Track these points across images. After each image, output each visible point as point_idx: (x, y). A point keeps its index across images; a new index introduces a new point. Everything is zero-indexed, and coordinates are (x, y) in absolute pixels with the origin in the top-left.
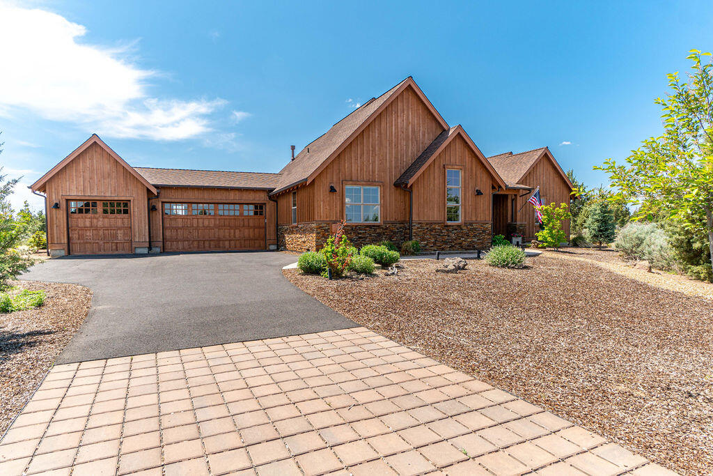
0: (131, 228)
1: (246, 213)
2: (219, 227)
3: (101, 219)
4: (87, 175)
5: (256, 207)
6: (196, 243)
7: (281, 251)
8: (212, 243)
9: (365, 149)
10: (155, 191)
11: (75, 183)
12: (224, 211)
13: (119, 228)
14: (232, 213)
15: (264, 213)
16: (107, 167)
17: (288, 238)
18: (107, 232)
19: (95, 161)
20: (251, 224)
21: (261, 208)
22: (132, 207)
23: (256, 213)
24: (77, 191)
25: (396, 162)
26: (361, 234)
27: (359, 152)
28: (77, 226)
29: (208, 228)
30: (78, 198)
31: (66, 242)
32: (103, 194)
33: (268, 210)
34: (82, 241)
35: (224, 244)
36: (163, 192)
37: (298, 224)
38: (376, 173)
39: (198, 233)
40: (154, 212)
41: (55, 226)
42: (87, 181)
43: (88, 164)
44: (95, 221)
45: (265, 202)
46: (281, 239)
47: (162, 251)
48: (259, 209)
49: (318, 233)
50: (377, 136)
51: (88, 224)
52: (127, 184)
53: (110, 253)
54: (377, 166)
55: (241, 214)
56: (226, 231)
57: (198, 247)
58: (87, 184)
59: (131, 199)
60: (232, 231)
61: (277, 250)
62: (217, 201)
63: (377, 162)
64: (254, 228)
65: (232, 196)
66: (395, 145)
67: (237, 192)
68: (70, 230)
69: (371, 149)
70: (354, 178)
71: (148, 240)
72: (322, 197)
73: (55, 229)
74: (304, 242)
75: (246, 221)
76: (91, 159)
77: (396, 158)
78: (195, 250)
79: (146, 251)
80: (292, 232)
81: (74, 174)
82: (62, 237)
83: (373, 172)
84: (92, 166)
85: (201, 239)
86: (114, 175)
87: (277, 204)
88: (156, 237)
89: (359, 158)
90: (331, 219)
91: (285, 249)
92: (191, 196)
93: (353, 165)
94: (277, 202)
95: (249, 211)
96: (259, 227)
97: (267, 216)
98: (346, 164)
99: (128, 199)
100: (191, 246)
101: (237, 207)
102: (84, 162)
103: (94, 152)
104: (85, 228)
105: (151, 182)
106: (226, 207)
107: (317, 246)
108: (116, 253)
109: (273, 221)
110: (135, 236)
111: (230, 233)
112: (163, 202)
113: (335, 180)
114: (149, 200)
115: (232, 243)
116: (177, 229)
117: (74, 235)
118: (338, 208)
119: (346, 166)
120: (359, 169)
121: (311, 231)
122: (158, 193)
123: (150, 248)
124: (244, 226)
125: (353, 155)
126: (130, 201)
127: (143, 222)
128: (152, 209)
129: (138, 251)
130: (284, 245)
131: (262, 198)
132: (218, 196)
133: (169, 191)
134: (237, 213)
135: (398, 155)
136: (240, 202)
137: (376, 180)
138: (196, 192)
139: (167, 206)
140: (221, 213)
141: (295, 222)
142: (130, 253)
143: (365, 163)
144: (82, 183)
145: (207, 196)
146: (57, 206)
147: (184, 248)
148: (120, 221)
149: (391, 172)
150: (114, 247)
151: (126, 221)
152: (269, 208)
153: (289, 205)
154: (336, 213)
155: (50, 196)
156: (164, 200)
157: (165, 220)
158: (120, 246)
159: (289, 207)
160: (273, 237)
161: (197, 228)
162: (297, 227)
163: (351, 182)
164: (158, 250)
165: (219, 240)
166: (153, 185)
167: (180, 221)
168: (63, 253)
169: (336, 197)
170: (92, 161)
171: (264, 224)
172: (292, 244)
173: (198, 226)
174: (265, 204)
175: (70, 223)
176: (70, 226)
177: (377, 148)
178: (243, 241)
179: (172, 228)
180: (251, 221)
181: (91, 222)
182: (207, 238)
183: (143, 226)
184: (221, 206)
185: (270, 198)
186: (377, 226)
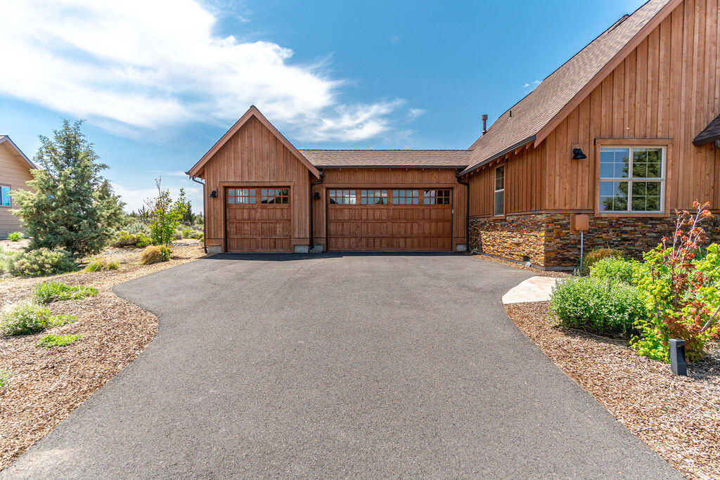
0: (290, 220)
1: (426, 202)
2: (393, 220)
3: (260, 210)
4: (245, 156)
5: (440, 193)
6: (364, 240)
7: (474, 254)
8: (384, 240)
9: (639, 79)
10: (317, 174)
11: (233, 167)
12: (400, 198)
13: (278, 221)
14: (409, 202)
15: (450, 200)
16: (266, 146)
17: (484, 236)
18: (265, 225)
19: (253, 140)
20: (434, 217)
21: (447, 194)
22: (292, 194)
23: (440, 201)
24: (235, 177)
25: (700, 101)
26: (625, 232)
27: (627, 87)
28: (235, 218)
29: (380, 221)
30: (236, 185)
31: (223, 237)
32: (261, 180)
33: (455, 195)
34: (239, 237)
35: (398, 243)
36: (327, 175)
37: (506, 216)
38: (660, 121)
39: (367, 228)
40: (317, 202)
41: (212, 218)
42: (245, 165)
43: (246, 143)
44: (253, 212)
45: (453, 186)
46: (474, 237)
47: (325, 250)
48: (443, 195)
49: (549, 231)
50: (662, 53)
51: (246, 216)
52: (287, 166)
53: (268, 251)
54: (660, 109)
55: (421, 203)
56: (402, 225)
57: (367, 245)
58: (246, 168)
59: (291, 184)
60: (409, 225)
61: (467, 252)
62: (390, 186)
63: (661, 102)
64: (437, 221)
65: (410, 179)
66: (698, 70)
67: (416, 173)
68: (228, 223)
69: (650, 79)
70: (617, 134)
71: (308, 235)
72: (557, 167)
73: (212, 221)
74: (518, 244)
75: (427, 211)
76: (250, 137)
77: (700, 93)
78: (363, 250)
79: (305, 250)
80: (494, 228)
81: (232, 156)
82: (219, 233)
83: (654, 120)
84: (251, 145)
85: (371, 235)
86: (273, 155)
87: (469, 188)
88: (319, 234)
89: (627, 98)
90: (574, 206)
91: (481, 252)
92: (361, 179)
93: (615, 109)
94: (468, 185)
95: (430, 198)
96: (444, 220)
97: (455, 206)
98: (603, 110)
99: (288, 184)
100: (359, 244)
101: (415, 193)
102: (242, 141)
103: (253, 129)
104: (242, 221)
105: (314, 163)
106: (402, 193)
107: (546, 252)
108: (274, 251)
109: (463, 211)
110: (294, 231)
111: (405, 228)
112: (328, 189)
113: (581, 137)
114: (312, 185)
115: (409, 240)
116: (343, 222)
117: (232, 229)
118: (586, 188)
119: (603, 114)
120: (627, 115)
121: (536, 226)
122: (320, 175)
123: (311, 246)
124: (423, 219)
125: (615, 90)
126: (290, 187)
127: (304, 213)
128: (314, 197)
129: (298, 250)
130: (479, 246)
131: (448, 180)
132: (392, 180)
133: (334, 174)
134: (416, 202)
135: (703, 88)
136: (419, 186)
137: (660, 134)
138: (366, 174)
139: (332, 194)
140: (395, 201)
141: (500, 212)
142: (289, 251)
143: (638, 105)
144: (240, 166)
145: (378, 179)
146: (214, 195)
147: (350, 247)
148: (279, 212)
149: (688, 118)
150: (272, 244)
151: (285, 211)
152: (458, 193)
153: (490, 187)
154: (583, 196)
155: (208, 182)
156: (329, 186)
157: (330, 211)
158: (279, 242)
159: (491, 190)
160: (462, 233)
161: (366, 222)
162: (505, 220)
163: (610, 141)
164: (320, 248)
165: (393, 237)
166: (316, 167)
167: (347, 212)
168: (220, 250)
169: (583, 166)
170: (251, 140)
171: (450, 216)
172: (493, 246)
173: (368, 219)
174: (452, 188)
175: (228, 215)
176: (227, 218)
177: (662, 77)
178: (422, 239)
179: (337, 221)
180: (433, 212)
181: (249, 213)
182: (377, 234)
183: (304, 217)
184: (395, 193)
185: (460, 180)
186: (656, 219)
